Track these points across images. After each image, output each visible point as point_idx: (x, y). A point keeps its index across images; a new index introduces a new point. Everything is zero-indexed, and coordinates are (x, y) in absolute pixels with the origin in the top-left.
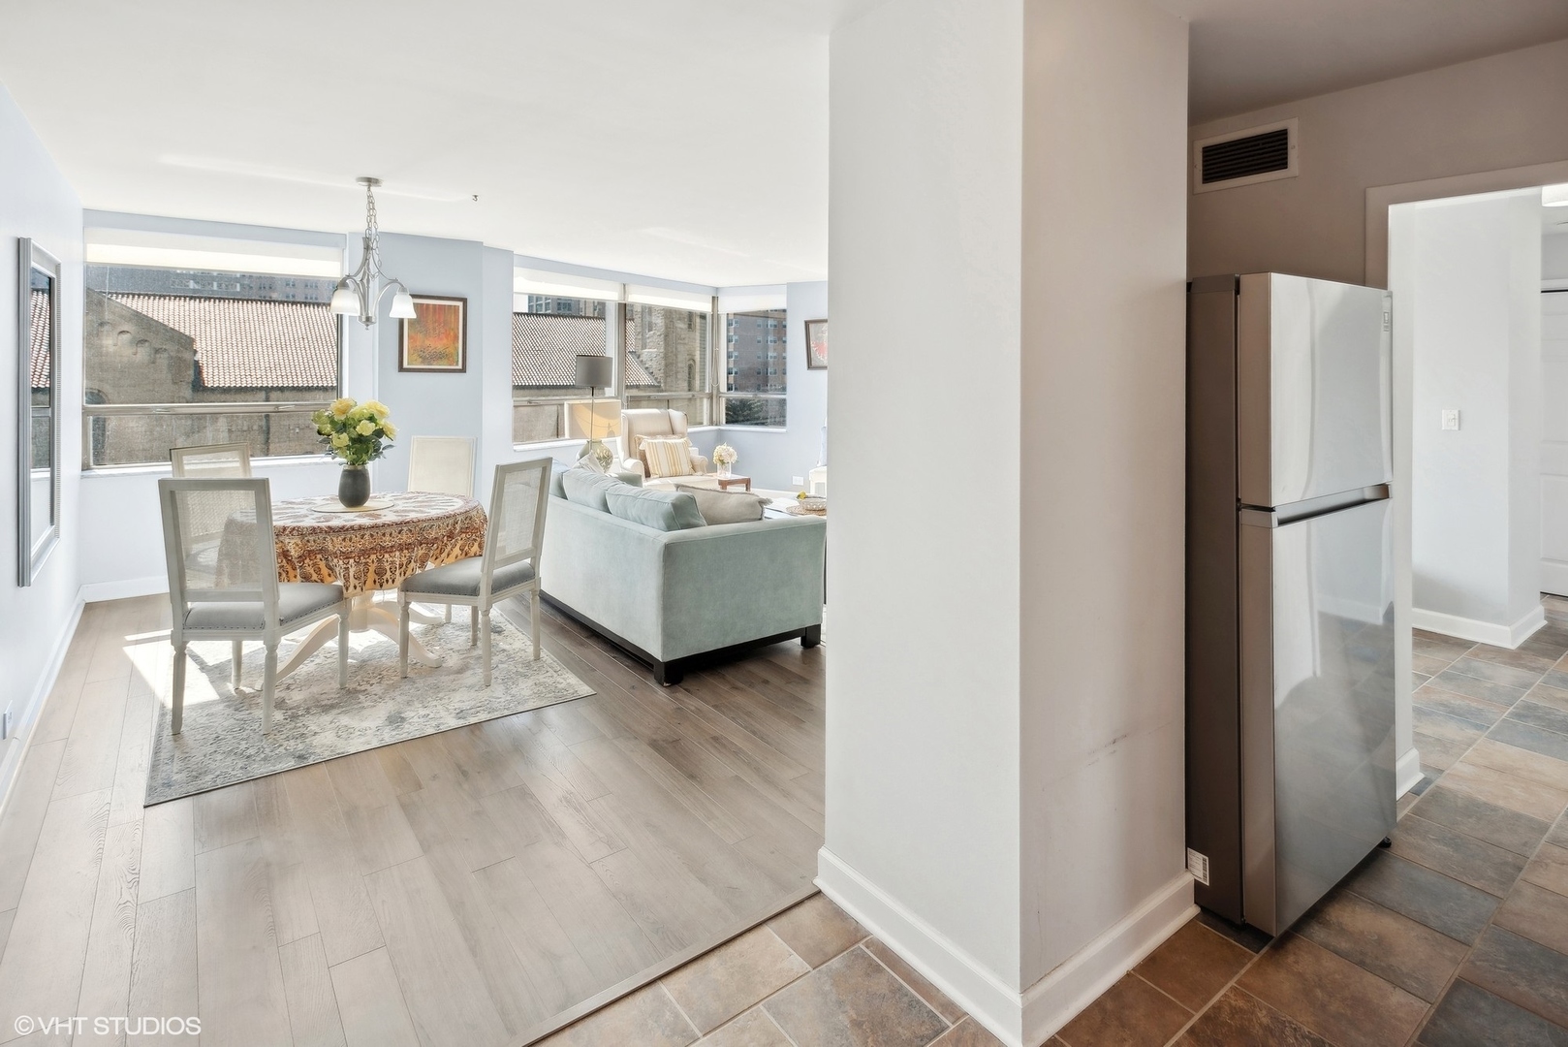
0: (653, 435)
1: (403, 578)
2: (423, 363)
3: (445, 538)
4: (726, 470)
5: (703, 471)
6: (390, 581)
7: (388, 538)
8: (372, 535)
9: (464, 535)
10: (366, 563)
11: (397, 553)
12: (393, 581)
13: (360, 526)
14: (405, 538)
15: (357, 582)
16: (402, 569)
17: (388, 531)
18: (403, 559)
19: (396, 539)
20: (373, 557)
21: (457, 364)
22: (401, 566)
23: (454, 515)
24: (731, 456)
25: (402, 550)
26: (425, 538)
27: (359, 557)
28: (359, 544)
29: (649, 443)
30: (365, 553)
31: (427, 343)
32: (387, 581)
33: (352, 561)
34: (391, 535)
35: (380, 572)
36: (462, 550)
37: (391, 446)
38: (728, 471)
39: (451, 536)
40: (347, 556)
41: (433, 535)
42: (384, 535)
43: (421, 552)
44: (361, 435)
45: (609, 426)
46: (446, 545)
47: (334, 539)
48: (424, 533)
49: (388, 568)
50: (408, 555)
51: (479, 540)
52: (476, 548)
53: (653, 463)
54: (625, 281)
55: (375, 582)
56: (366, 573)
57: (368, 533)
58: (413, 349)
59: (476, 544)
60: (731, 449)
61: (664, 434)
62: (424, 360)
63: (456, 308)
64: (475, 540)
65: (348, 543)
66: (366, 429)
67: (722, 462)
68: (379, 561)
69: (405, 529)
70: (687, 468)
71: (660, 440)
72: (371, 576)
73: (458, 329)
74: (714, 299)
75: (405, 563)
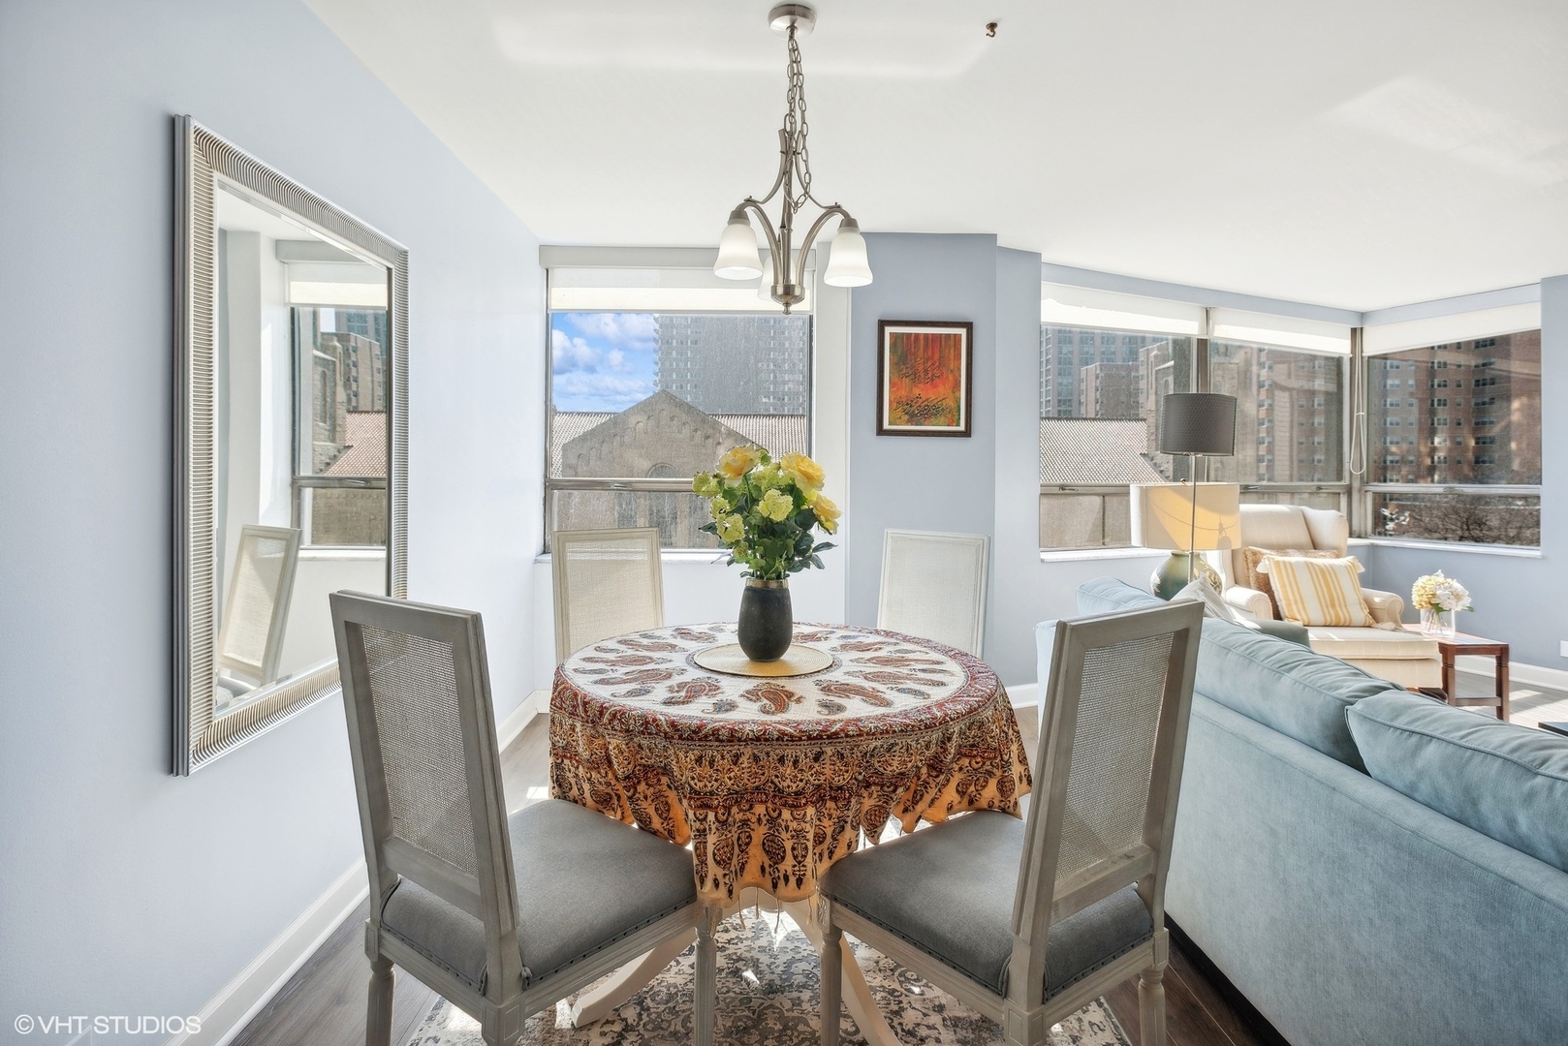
0: (1281, 548)
1: (824, 866)
2: (910, 422)
3: (924, 770)
4: (1444, 623)
5: (1396, 622)
6: (793, 880)
7: (789, 770)
8: (756, 759)
9: (966, 762)
10: (745, 823)
11: (811, 811)
12: (799, 882)
13: (732, 731)
14: (829, 771)
15: (719, 872)
16: (825, 846)
17: (790, 752)
18: (826, 822)
19: (807, 776)
20: (760, 809)
21: (958, 425)
22: (819, 839)
23: (944, 722)
24: (1458, 597)
25: (822, 799)
26: (877, 772)
27: (728, 809)
28: (727, 777)
29: (1277, 563)
30: (739, 797)
31: (917, 392)
32: (786, 879)
33: (711, 816)
34: (796, 763)
35: (775, 853)
36: (961, 793)
37: (828, 545)
38: (1449, 625)
39: (936, 766)
40: (702, 801)
41: (895, 766)
42: (781, 760)
43: (868, 803)
44: (768, 521)
45: (1221, 529)
46: (926, 785)
47: (681, 755)
48: (874, 761)
49: (788, 845)
50: (835, 814)
51: (998, 773)
52: (991, 792)
53: (1287, 599)
54: (1210, 302)
55: (763, 869)
56: (744, 846)
57: (748, 751)
58: (897, 403)
59: (993, 784)
60: (1456, 585)
61: (1299, 548)
62: (912, 418)
63: (957, 337)
64: (990, 773)
65: (707, 771)
66: (777, 507)
67: (1437, 608)
68: (773, 821)
69: (829, 750)
70: (1361, 614)
71: (1296, 558)
72: (756, 856)
73: (959, 369)
74: (1356, 333)
75: (829, 832)
